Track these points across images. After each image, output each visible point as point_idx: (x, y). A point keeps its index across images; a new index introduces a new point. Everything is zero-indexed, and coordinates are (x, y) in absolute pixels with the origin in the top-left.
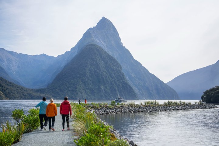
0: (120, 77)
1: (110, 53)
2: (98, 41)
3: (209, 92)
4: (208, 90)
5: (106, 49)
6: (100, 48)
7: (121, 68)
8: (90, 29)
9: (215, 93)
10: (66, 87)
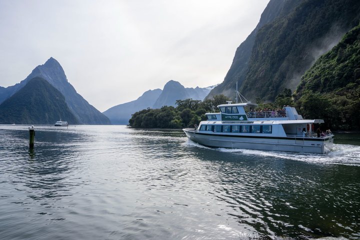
0: (64, 106)
1: (57, 87)
2: (45, 76)
3: (138, 114)
4: (137, 112)
5: (53, 84)
6: (46, 81)
7: (64, 99)
8: (39, 66)
9: (146, 115)
10: (10, 114)
